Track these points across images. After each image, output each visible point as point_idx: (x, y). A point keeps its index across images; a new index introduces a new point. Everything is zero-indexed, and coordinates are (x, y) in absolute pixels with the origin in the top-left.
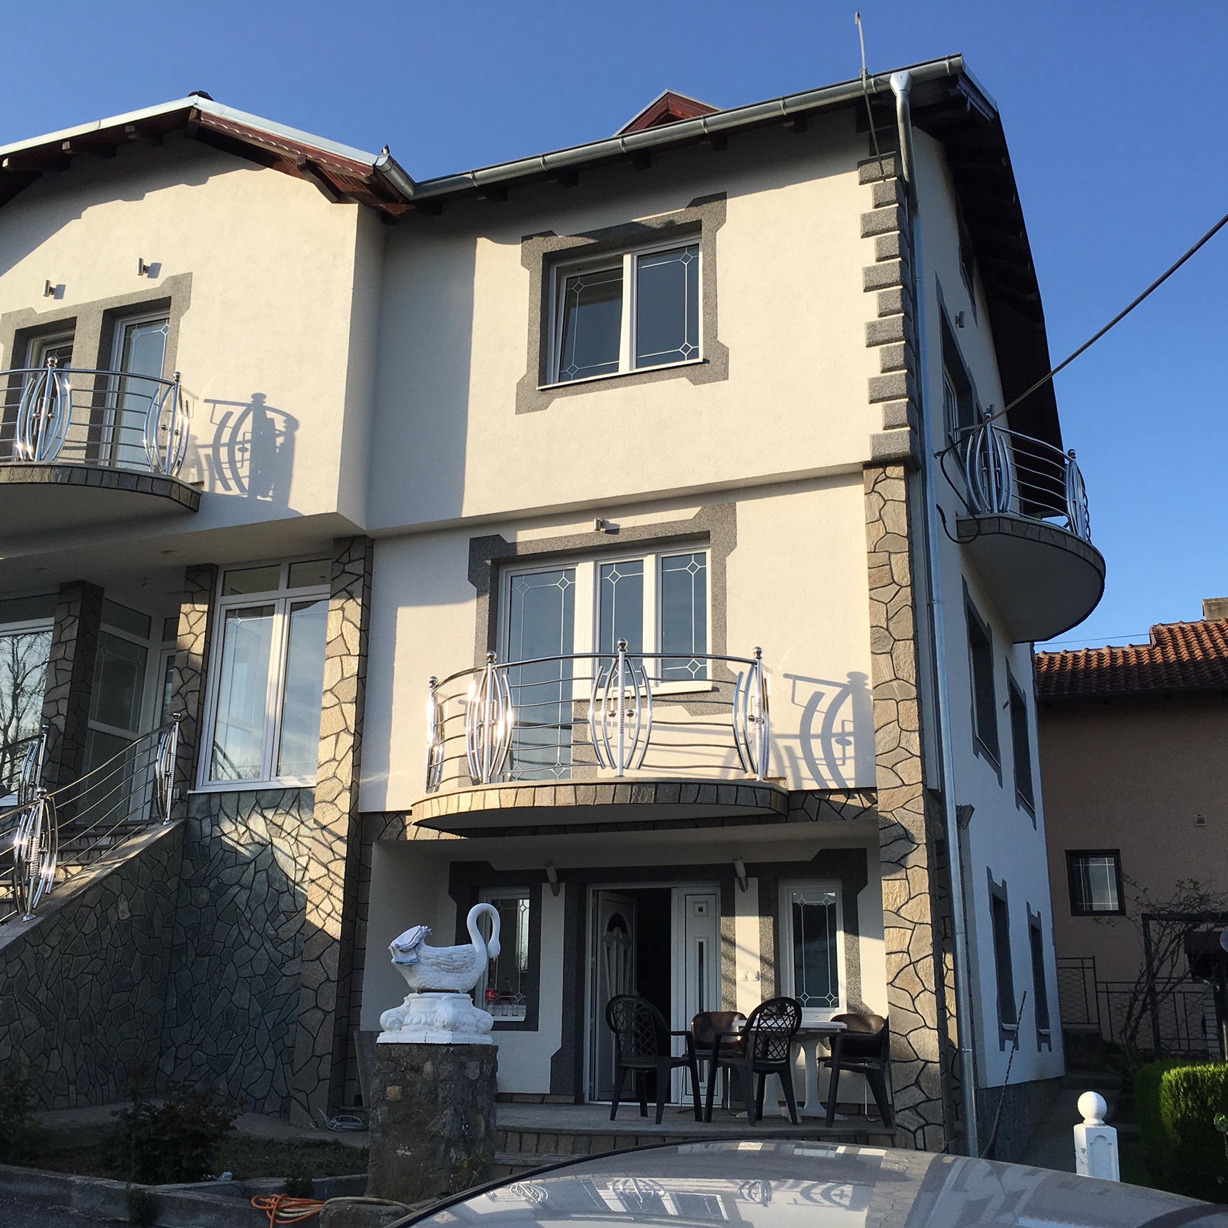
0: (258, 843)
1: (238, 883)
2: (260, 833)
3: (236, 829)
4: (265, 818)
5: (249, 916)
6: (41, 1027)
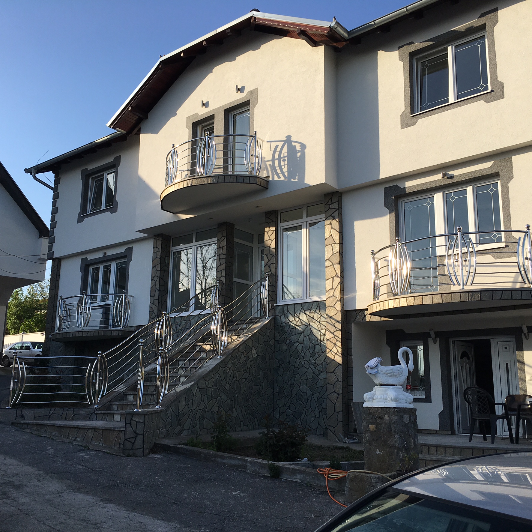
0: (304, 325)
1: (297, 341)
2: (304, 321)
3: (295, 319)
4: (306, 314)
5: (303, 355)
6: (228, 399)
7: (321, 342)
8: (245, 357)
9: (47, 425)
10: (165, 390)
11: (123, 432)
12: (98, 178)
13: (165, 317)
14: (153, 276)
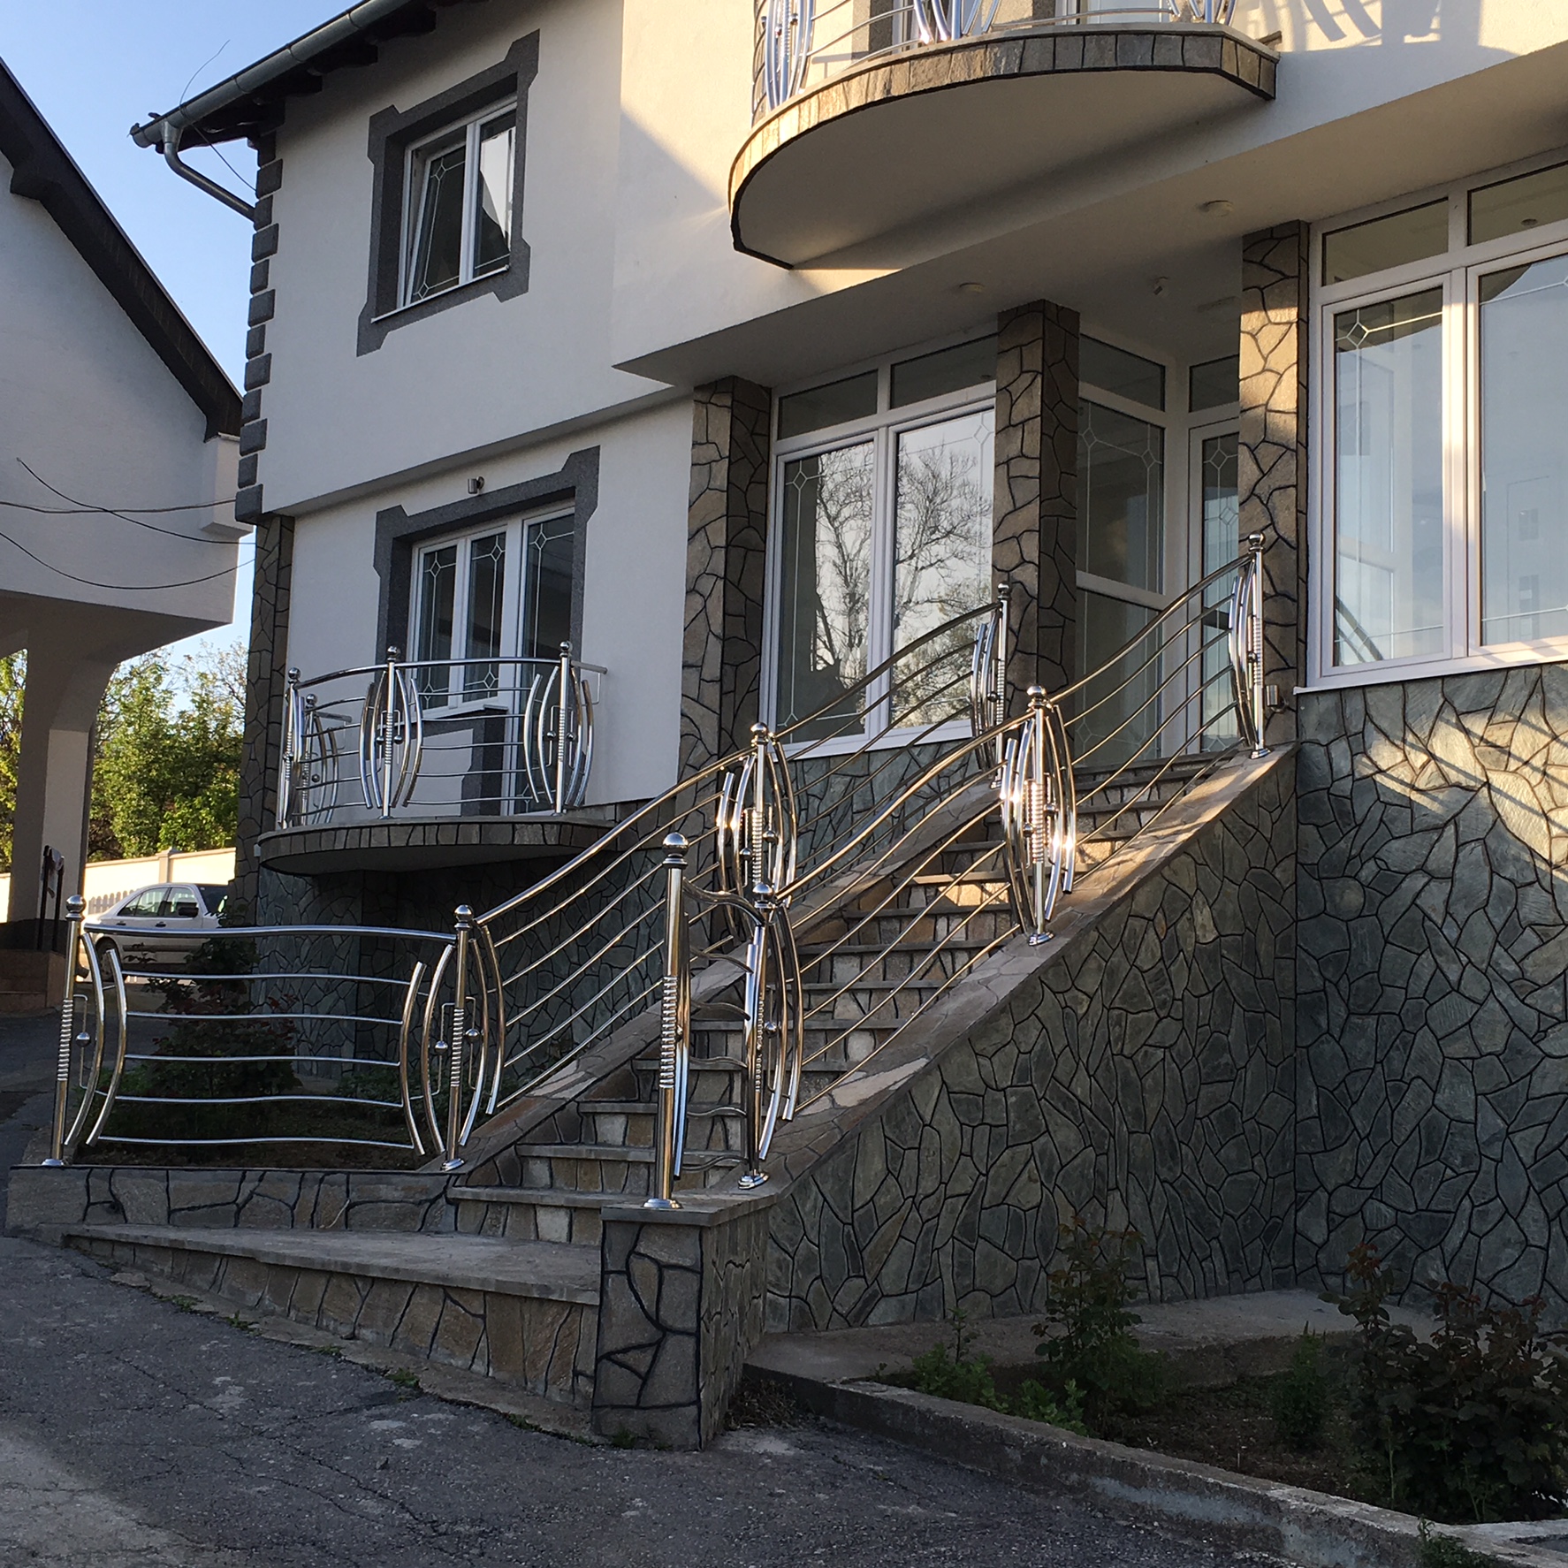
0: (1458, 785)
1: (1422, 868)
2: (1459, 765)
3: (1406, 758)
4: (1467, 732)
5: (1455, 935)
6: (1086, 1148)
7: (1554, 872)
8: (1161, 942)
9: (223, 1256)
10: (784, 1097)
11: (590, 1318)
12: (444, 148)
13: (761, 748)
14: (696, 574)
